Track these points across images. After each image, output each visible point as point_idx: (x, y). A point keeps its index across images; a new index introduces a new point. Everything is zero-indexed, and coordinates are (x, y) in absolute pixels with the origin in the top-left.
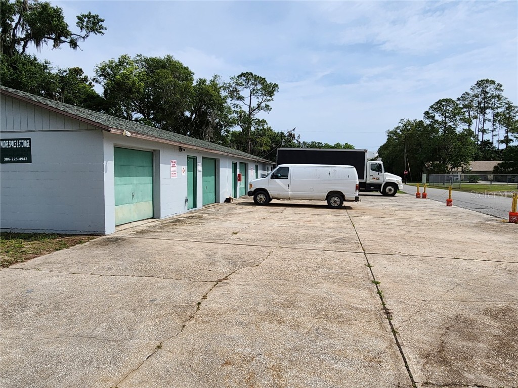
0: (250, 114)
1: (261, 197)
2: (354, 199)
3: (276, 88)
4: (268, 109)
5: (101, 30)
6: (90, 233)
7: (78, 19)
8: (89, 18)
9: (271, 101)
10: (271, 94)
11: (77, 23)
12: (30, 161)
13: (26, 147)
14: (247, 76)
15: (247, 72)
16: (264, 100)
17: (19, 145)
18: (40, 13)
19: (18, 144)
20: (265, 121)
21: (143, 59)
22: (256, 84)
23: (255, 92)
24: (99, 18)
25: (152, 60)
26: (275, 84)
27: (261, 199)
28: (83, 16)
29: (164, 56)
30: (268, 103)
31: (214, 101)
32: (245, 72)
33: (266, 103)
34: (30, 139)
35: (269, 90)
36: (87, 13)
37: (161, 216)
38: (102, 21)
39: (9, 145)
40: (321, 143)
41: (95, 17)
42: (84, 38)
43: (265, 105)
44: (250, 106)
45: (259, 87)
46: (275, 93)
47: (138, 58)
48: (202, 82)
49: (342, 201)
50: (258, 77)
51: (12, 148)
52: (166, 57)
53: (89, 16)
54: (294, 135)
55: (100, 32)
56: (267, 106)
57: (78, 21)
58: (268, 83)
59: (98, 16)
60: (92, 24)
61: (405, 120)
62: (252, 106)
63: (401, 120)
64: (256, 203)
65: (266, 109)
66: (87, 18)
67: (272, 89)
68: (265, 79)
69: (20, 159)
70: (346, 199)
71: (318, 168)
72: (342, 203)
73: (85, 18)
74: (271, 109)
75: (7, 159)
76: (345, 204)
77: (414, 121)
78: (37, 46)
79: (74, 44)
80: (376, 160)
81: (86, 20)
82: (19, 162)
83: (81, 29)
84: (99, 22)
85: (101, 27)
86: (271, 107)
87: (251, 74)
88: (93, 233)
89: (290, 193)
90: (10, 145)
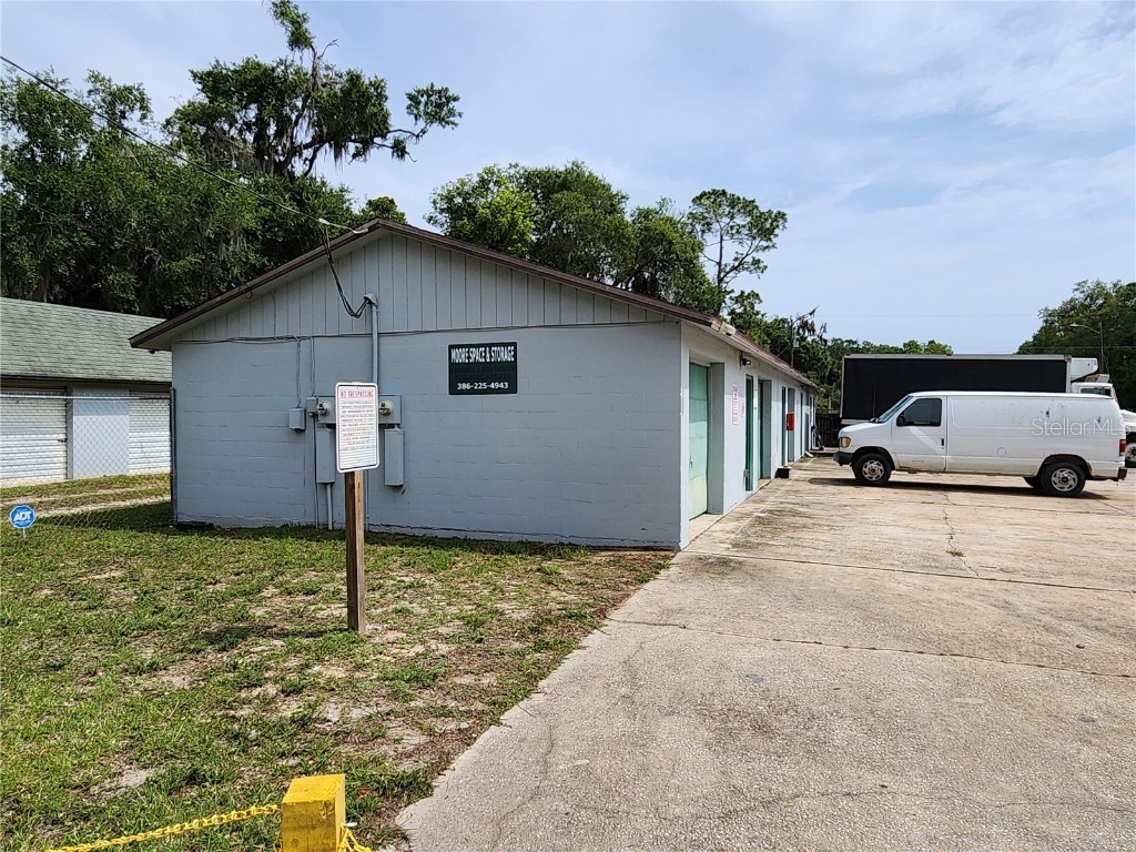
0: (720, 280)
1: (873, 467)
2: (1116, 475)
3: (781, 221)
4: (759, 268)
5: (452, 119)
6: (646, 545)
7: (411, 99)
8: (429, 96)
9: (772, 250)
10: (767, 234)
11: (409, 107)
12: (513, 389)
13: (507, 362)
14: (716, 196)
15: (714, 191)
16: (753, 247)
17: (491, 357)
18: (346, 93)
19: (488, 355)
20: (757, 295)
21: (522, 172)
22: (733, 214)
23: (734, 231)
24: (450, 93)
25: (539, 174)
26: (779, 213)
27: (873, 470)
28: (419, 92)
29: (565, 162)
30: (758, 256)
31: (677, 255)
32: (708, 189)
33: (754, 254)
34: (515, 344)
35: (765, 226)
36: (424, 86)
37: (725, 509)
38: (455, 99)
39: (469, 358)
40: (855, 342)
41: (442, 92)
42: (417, 136)
43: (751, 260)
44: (719, 264)
45: (741, 220)
46: (776, 231)
47: (512, 171)
48: (645, 214)
49: (1083, 478)
50: (739, 198)
51: (476, 363)
52: (569, 166)
53: (428, 93)
54: (812, 324)
55: (447, 123)
56: (756, 262)
57: (409, 102)
58: (763, 209)
59: (447, 90)
60: (436, 107)
61: (1089, 284)
62: (723, 263)
63: (1079, 285)
64: (861, 481)
65: (752, 268)
66: (425, 97)
67: (771, 224)
68: (753, 201)
69: (492, 386)
70: (1093, 474)
71: (1016, 401)
72: (1081, 484)
73: (422, 96)
74: (766, 267)
75: (464, 385)
76: (1089, 486)
77: (1115, 285)
78: (336, 157)
79: (399, 149)
80: (1096, 380)
81: (425, 98)
82: (489, 391)
83: (416, 119)
84: (448, 102)
85: (451, 112)
86: (765, 264)
87: (724, 193)
88: (652, 544)
89: (948, 459)
90: (472, 356)
